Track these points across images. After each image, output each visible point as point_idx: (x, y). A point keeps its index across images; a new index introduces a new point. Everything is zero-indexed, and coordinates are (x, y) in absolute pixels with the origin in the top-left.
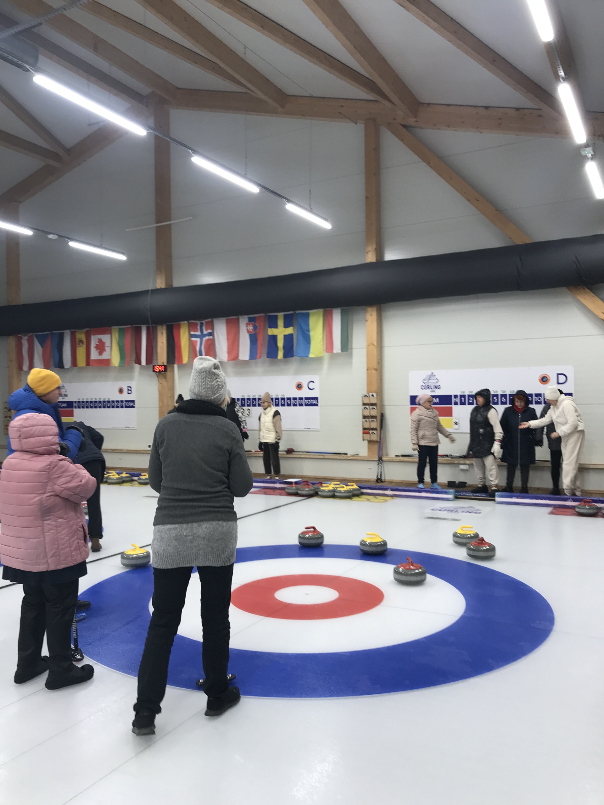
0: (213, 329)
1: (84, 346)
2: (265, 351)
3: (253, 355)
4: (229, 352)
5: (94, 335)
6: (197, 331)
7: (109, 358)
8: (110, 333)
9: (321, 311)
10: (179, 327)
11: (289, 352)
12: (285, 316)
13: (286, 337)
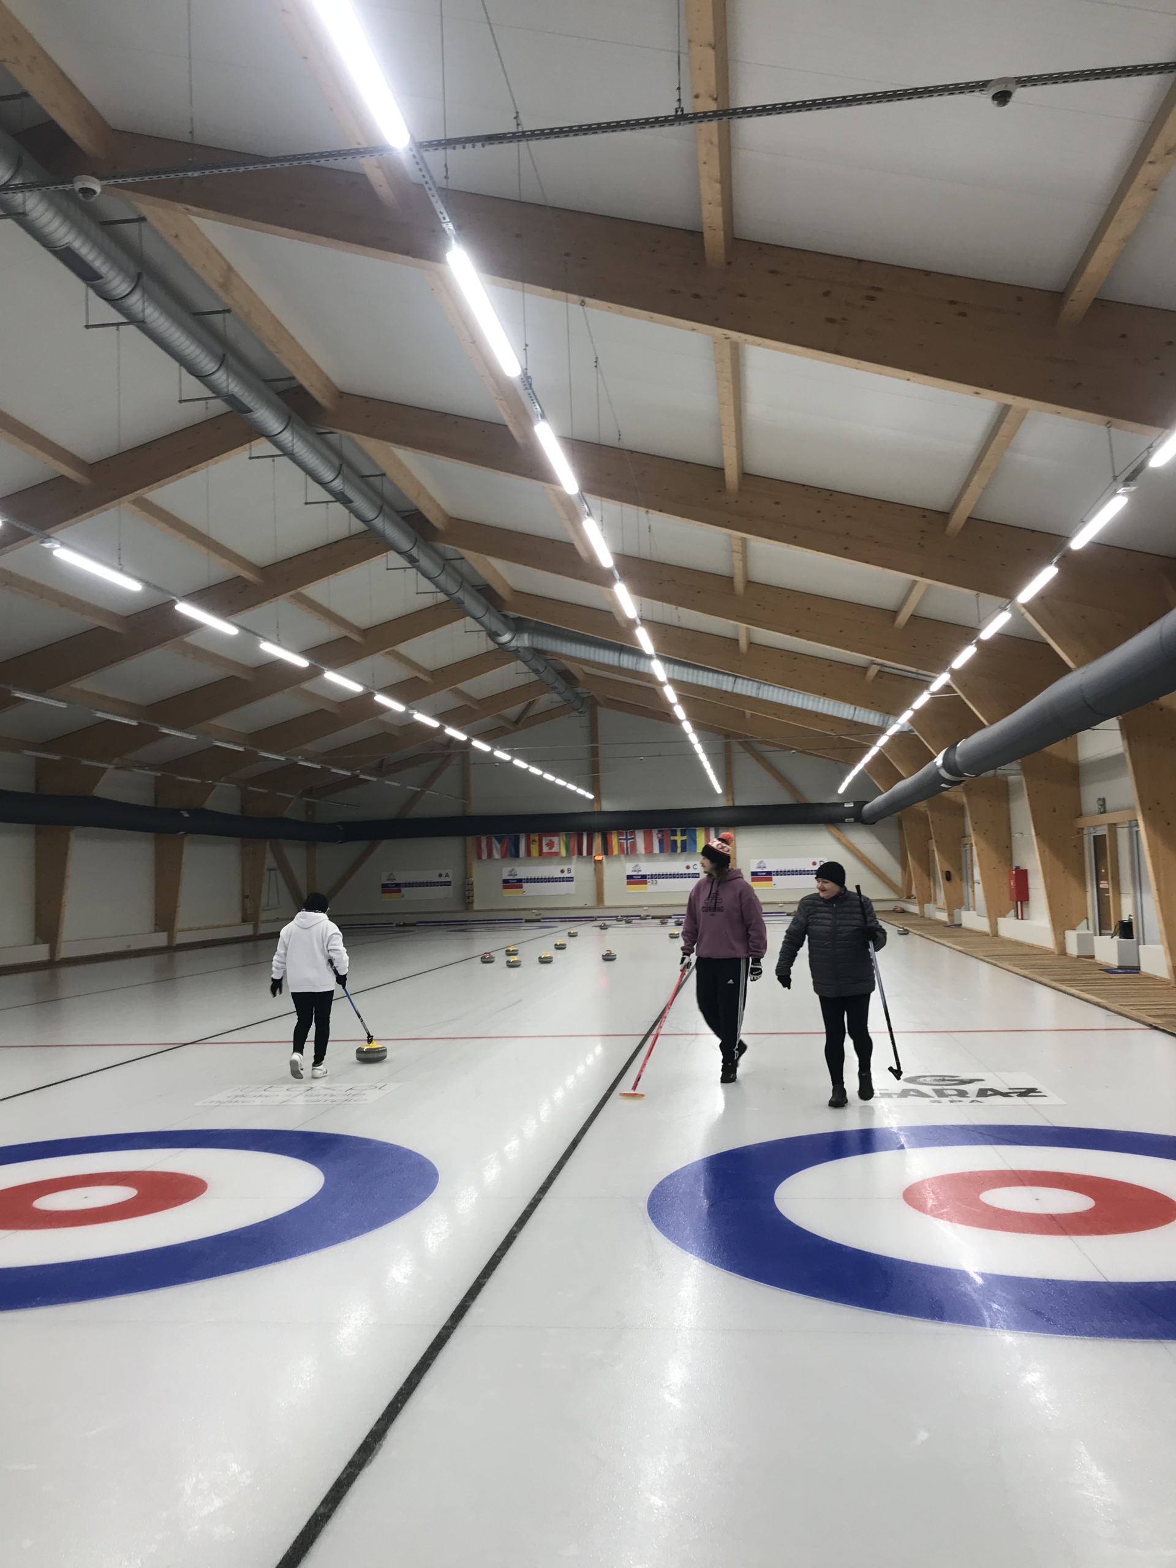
0: (635, 835)
1: (537, 844)
2: (670, 848)
3: (662, 850)
4: (646, 849)
5: (545, 837)
6: (623, 836)
7: (558, 851)
8: (558, 836)
9: (703, 828)
10: (611, 834)
11: (684, 850)
12: (681, 830)
13: (682, 841)
